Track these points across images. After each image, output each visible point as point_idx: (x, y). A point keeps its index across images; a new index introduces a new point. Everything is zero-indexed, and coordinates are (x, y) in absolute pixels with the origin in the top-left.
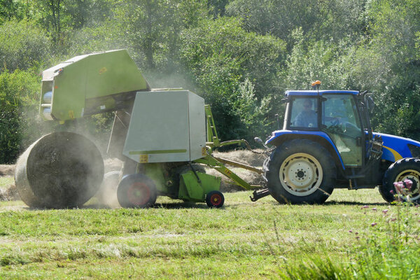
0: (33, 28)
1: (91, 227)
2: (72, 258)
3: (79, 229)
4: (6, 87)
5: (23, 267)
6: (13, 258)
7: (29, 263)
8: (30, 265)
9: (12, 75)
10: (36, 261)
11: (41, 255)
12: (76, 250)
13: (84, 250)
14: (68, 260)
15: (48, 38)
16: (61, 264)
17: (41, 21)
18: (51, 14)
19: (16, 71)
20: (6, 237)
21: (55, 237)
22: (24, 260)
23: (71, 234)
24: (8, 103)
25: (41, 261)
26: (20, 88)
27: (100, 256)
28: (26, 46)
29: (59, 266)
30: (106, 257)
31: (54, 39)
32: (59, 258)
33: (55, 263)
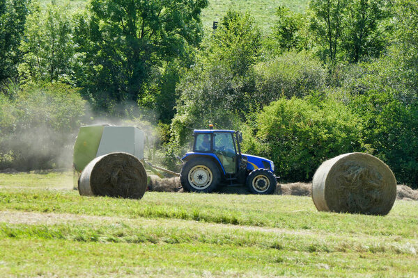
0: (310, 60)
1: (385, 229)
2: (373, 251)
3: (374, 230)
4: (282, 112)
5: (328, 255)
6: (320, 246)
7: (334, 251)
8: (335, 253)
9: (289, 102)
10: (340, 250)
11: (344, 246)
12: (377, 245)
13: (383, 246)
14: (369, 252)
15: (324, 70)
16: (363, 255)
17: (319, 54)
18: (328, 48)
19: (293, 98)
20: (308, 230)
21: (352, 235)
22: (329, 249)
23: (367, 233)
24: (284, 127)
25: (344, 251)
26: (296, 114)
27: (398, 252)
28: (304, 76)
29: (361, 257)
30: (403, 253)
31: (330, 72)
32: (360, 250)
33: (358, 254)
